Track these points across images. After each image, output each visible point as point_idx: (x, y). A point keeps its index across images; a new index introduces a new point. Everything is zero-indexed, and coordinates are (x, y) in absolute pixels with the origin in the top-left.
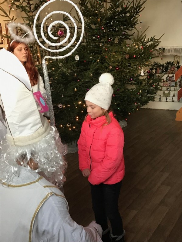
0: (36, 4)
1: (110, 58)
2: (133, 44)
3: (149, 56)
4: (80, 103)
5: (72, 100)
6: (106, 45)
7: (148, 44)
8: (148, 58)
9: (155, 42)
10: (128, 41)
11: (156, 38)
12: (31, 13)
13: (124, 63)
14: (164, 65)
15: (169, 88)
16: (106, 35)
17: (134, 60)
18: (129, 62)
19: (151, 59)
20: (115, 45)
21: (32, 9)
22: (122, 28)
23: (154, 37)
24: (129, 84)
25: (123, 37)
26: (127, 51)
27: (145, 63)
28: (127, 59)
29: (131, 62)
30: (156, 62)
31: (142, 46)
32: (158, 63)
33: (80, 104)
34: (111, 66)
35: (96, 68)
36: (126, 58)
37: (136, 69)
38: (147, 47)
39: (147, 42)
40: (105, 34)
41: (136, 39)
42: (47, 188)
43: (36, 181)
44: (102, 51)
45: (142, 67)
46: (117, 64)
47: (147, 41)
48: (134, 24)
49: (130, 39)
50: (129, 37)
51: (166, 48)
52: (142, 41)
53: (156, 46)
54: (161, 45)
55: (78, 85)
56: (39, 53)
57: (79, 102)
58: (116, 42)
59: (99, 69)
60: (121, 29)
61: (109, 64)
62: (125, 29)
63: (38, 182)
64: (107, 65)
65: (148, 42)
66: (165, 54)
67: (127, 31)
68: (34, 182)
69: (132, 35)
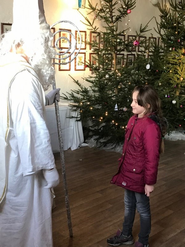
0: (118, 16)
6: (182, 57)
12: (112, 23)
21: (113, 20)
34: (182, 77)
64: (178, 76)
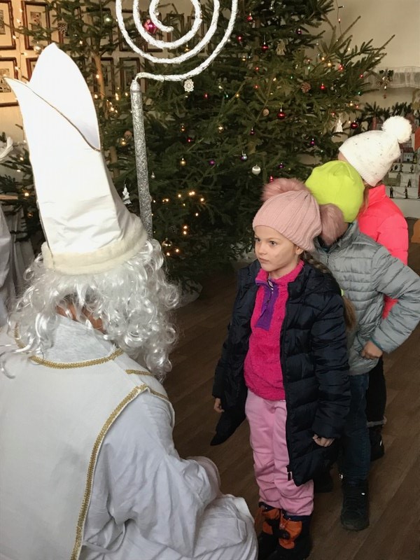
1: (264, 90)
2: (321, 57)
3: (357, 87)
4: (192, 193)
5: (174, 186)
6: (256, 58)
7: (355, 60)
8: (354, 93)
9: (371, 55)
10: (308, 52)
11: (375, 45)
13: (297, 103)
14: (388, 111)
15: (399, 167)
16: (256, 36)
17: (320, 95)
18: (310, 102)
19: (360, 95)
20: (278, 59)
22: (296, 18)
23: (369, 43)
24: (307, 153)
25: (298, 41)
26: (307, 73)
27: (347, 105)
28: (304, 95)
29: (313, 100)
30: (370, 104)
31: (341, 64)
32: (375, 106)
33: (193, 197)
34: (267, 108)
35: (231, 112)
36: (304, 91)
37: (325, 117)
38: (353, 65)
39: (353, 55)
40: (255, 32)
41: (328, 47)
42: (133, 375)
43: (109, 358)
44: (245, 73)
45: (340, 114)
46: (282, 104)
47: (353, 53)
48: (325, 11)
49: (312, 46)
50: (312, 43)
51: (395, 71)
52: (342, 51)
53: (373, 65)
54: (384, 65)
55: (188, 151)
56: (99, 72)
57: (191, 191)
58: (280, 51)
59: (239, 116)
60: (292, 21)
61: (263, 104)
62: (301, 21)
63: (113, 359)
64: (257, 106)
65: (356, 55)
66: (393, 85)
67: (306, 26)
68: (106, 360)
69: (319, 37)
